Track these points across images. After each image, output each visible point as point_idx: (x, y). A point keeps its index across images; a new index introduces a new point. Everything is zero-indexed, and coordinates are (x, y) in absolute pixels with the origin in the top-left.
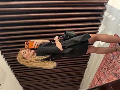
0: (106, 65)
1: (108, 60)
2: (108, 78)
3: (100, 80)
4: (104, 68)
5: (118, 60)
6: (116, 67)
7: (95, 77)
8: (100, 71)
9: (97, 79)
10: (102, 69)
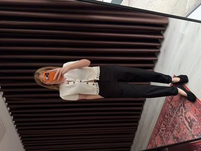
0: (164, 124)
1: (166, 116)
4: (162, 129)
5: (179, 115)
6: (176, 126)
7: (148, 145)
8: (156, 135)
10: (159, 131)
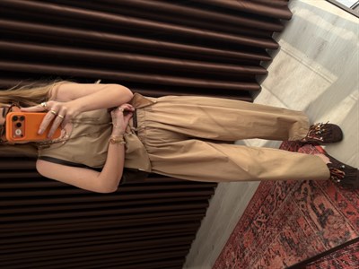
0: (263, 212)
1: (269, 197)
2: (266, 251)
3: (244, 255)
4: (258, 219)
5: (299, 198)
6: (290, 218)
7: (227, 245)
8: (245, 229)
9: (233, 253)
10: (251, 222)
